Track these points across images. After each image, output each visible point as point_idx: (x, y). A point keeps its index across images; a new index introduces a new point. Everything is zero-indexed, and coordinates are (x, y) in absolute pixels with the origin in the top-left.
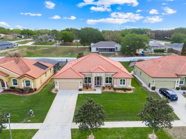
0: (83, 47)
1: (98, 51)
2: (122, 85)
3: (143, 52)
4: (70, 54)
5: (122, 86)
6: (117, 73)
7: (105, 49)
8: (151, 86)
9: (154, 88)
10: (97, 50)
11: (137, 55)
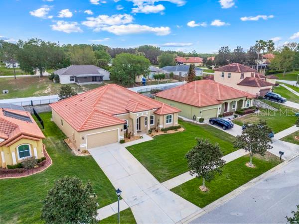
0: (29, 76)
1: (74, 82)
2: (169, 123)
3: (143, 80)
4: (7, 91)
5: (170, 125)
6: (158, 109)
7: (86, 78)
8: (199, 118)
9: (202, 120)
10: (71, 80)
11: (138, 84)
